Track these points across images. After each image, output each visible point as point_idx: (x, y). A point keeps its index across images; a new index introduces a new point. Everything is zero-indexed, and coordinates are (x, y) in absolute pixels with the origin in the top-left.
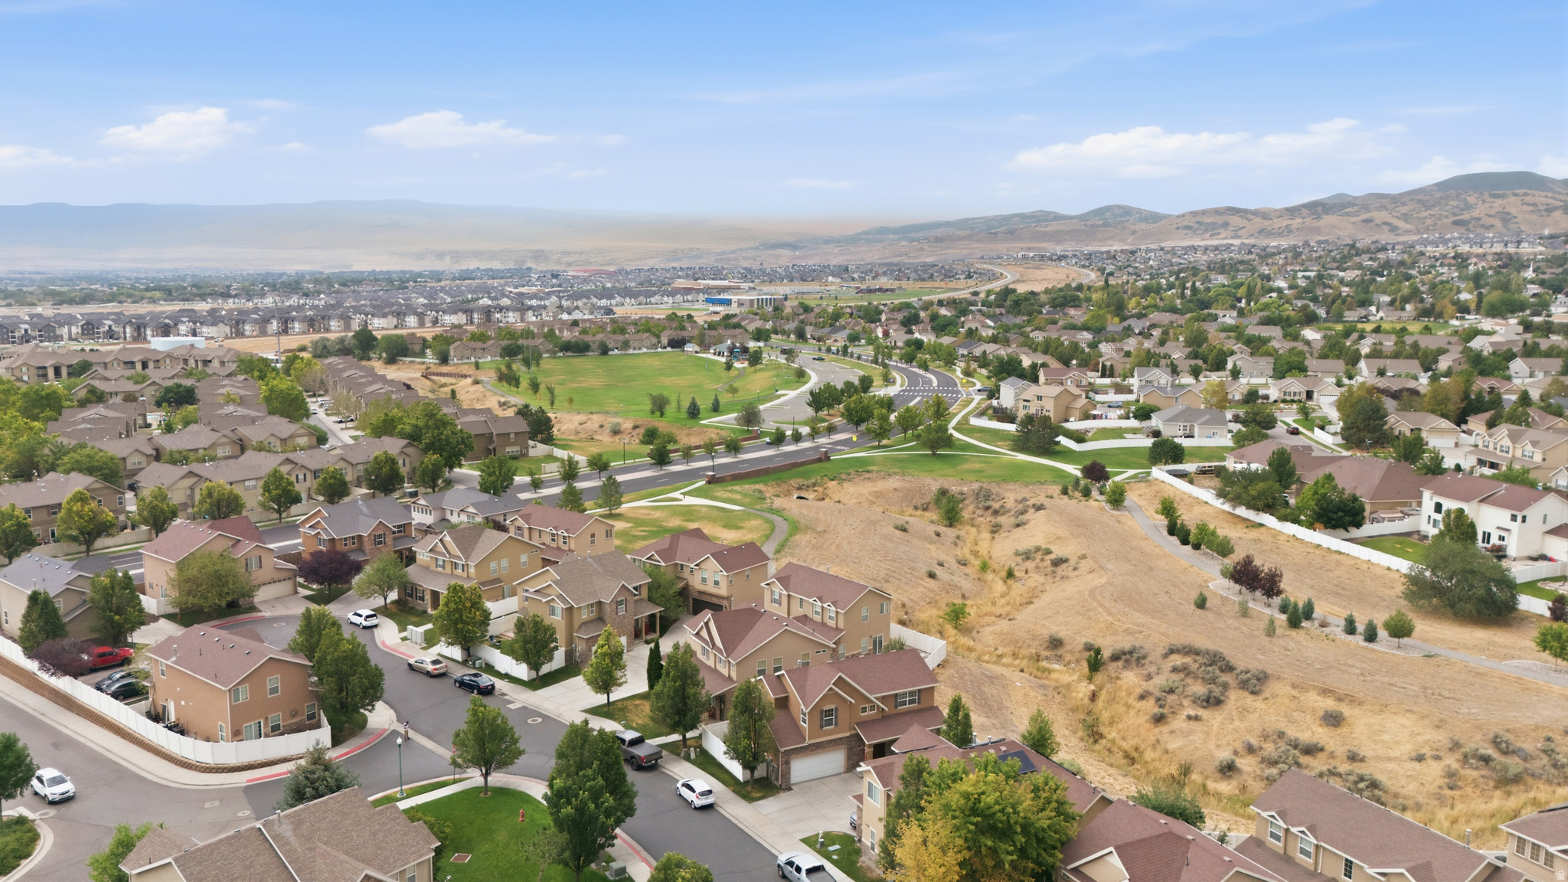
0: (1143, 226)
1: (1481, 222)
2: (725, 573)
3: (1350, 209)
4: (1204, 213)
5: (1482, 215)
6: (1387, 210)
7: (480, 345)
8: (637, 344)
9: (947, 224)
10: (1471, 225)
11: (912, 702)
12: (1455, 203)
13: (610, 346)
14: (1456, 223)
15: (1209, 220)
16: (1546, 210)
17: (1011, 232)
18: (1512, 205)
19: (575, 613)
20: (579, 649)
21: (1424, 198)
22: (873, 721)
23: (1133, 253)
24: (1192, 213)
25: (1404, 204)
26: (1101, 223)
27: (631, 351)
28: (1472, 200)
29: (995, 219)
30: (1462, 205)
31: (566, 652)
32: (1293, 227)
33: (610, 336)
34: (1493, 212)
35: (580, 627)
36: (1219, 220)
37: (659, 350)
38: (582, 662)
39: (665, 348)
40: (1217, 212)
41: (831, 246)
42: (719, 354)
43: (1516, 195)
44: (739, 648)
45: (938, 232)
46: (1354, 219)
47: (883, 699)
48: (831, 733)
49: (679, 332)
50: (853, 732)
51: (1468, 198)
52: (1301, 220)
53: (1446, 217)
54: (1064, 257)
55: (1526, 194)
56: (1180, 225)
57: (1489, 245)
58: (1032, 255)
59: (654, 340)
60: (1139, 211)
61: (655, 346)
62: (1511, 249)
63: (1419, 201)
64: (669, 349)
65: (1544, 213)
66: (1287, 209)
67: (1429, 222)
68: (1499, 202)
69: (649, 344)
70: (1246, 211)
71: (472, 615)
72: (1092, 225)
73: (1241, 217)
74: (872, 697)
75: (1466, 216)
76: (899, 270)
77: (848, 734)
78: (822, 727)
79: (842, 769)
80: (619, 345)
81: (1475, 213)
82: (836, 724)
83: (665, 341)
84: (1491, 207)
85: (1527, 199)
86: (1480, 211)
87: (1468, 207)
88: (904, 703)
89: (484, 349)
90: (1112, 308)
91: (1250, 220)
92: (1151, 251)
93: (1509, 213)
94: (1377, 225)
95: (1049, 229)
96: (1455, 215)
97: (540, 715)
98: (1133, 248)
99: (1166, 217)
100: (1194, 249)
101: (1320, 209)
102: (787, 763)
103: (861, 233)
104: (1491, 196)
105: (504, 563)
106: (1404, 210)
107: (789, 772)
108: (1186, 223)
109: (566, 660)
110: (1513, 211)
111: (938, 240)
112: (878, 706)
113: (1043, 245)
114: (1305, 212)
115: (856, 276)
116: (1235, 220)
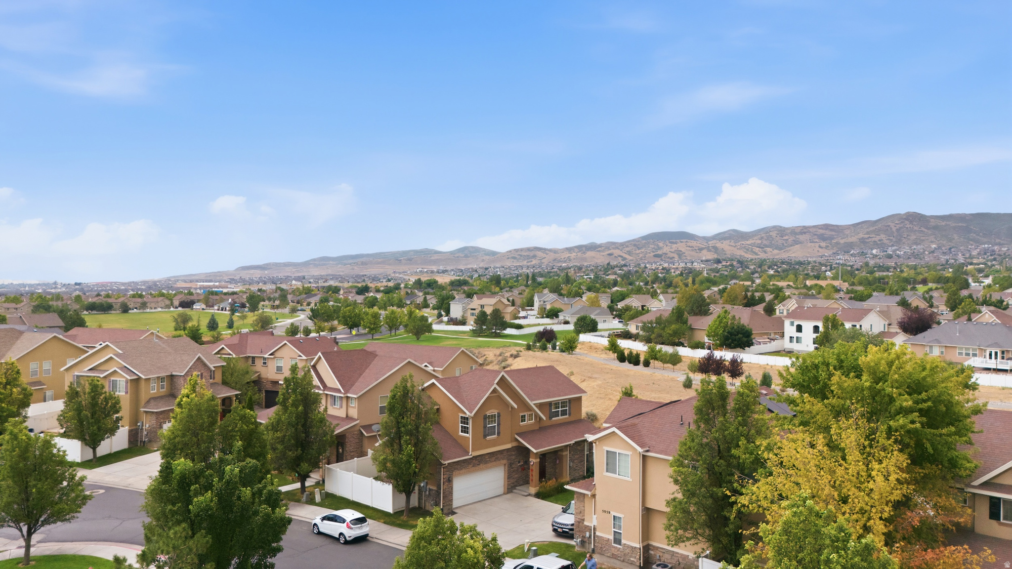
0: (488, 257)
1: (667, 256)
2: (304, 357)
3: (600, 249)
4: (522, 250)
5: (668, 252)
6: (619, 249)
7: (13, 305)
8: (153, 305)
9: (368, 255)
10: (663, 257)
11: (564, 413)
12: (653, 246)
13: (131, 306)
14: (655, 256)
15: (525, 254)
16: (699, 249)
17: (410, 260)
18: (682, 247)
19: (143, 384)
20: (147, 426)
21: (637, 243)
22: (533, 432)
23: (486, 269)
24: (515, 250)
25: (627, 247)
26: (463, 255)
27: (148, 310)
28: (661, 244)
29: (398, 253)
30: (656, 247)
31: (130, 431)
32: (572, 258)
33: (131, 299)
34: (673, 250)
35: (148, 402)
36: (531, 254)
37: (172, 309)
38: (150, 441)
39: (176, 308)
40: (529, 249)
41: (290, 268)
42: (222, 310)
43: (681, 242)
44: (357, 384)
45: (364, 259)
46: (603, 254)
47: (540, 406)
48: (494, 443)
49: (188, 297)
50: (515, 444)
51: (659, 244)
52: (575, 254)
53: (650, 253)
54: (446, 271)
55: (687, 242)
56: (510, 256)
57: (678, 264)
58: (425, 270)
59: (168, 302)
60: (484, 250)
61: (168, 307)
62: (689, 265)
63: (635, 245)
64: (180, 309)
65: (698, 251)
66: (567, 249)
67: (641, 255)
68: (674, 246)
69: (163, 305)
70: (545, 249)
71: (8, 391)
72: (457, 257)
73: (543, 252)
74: (532, 403)
75: (659, 252)
76: (341, 277)
77: (509, 446)
78: (485, 436)
79: (501, 490)
80: (138, 305)
81: (664, 251)
82: (499, 434)
83: (176, 303)
84: (671, 248)
85: (689, 244)
86: (666, 249)
87: (660, 248)
88: (556, 414)
89: (16, 309)
90: (494, 282)
91: (547, 254)
92: (497, 268)
93: (681, 251)
94: (615, 257)
95: (432, 258)
96: (653, 252)
97: (101, 487)
98: (487, 266)
99: (498, 253)
100: (522, 267)
101: (584, 249)
102: (450, 481)
103: (311, 260)
104: (671, 243)
105: (47, 365)
106: (627, 249)
107: (451, 493)
108: (513, 255)
109: (130, 442)
110: (683, 250)
111: (363, 263)
112: (537, 415)
113: (430, 267)
114: (576, 250)
115: (312, 280)
116: (539, 254)
